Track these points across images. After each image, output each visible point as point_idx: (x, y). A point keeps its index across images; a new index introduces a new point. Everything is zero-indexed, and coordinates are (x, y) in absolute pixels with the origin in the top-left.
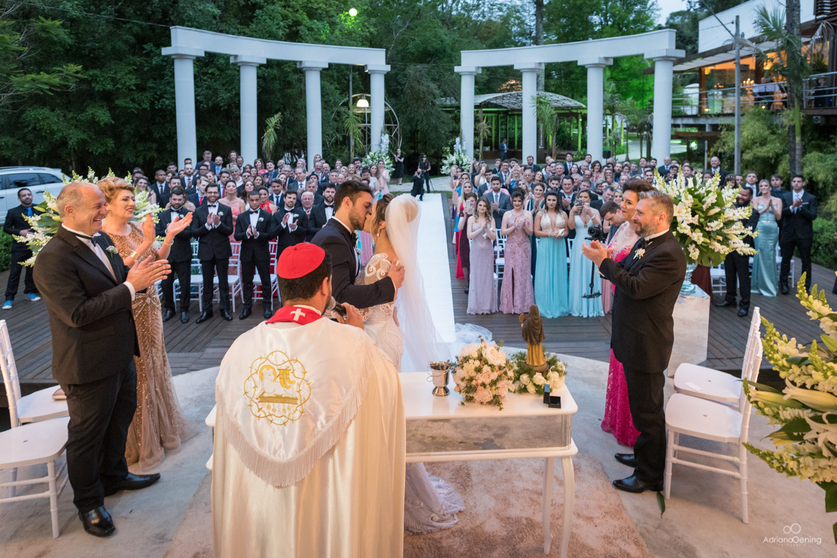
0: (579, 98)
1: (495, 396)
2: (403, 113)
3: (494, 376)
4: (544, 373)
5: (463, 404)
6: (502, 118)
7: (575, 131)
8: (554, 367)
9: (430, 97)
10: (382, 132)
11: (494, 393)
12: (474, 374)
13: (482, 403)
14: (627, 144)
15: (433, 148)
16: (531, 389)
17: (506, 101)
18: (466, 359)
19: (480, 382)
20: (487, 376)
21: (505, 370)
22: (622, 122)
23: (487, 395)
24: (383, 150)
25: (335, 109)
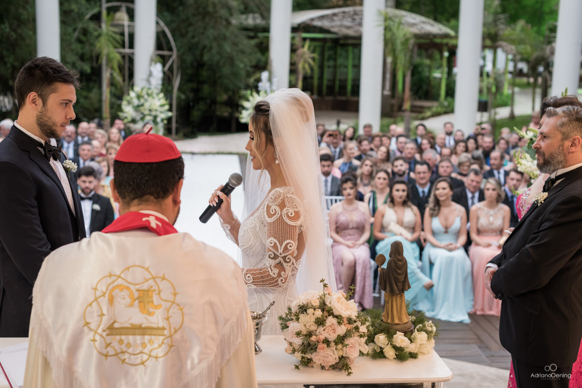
0: (445, 22)
1: (342, 358)
2: (183, 36)
3: (342, 330)
4: (408, 333)
5: (297, 367)
6: (330, 48)
7: (437, 74)
8: (421, 325)
9: (223, 12)
10: (152, 60)
11: (341, 353)
12: (313, 327)
13: (323, 368)
14: (513, 93)
15: (226, 90)
16: (390, 352)
17: (337, 22)
18: (303, 309)
19: (322, 337)
20: (332, 330)
21: (355, 324)
22: (507, 60)
23: (330, 355)
24: (153, 87)
25: (80, 25)
